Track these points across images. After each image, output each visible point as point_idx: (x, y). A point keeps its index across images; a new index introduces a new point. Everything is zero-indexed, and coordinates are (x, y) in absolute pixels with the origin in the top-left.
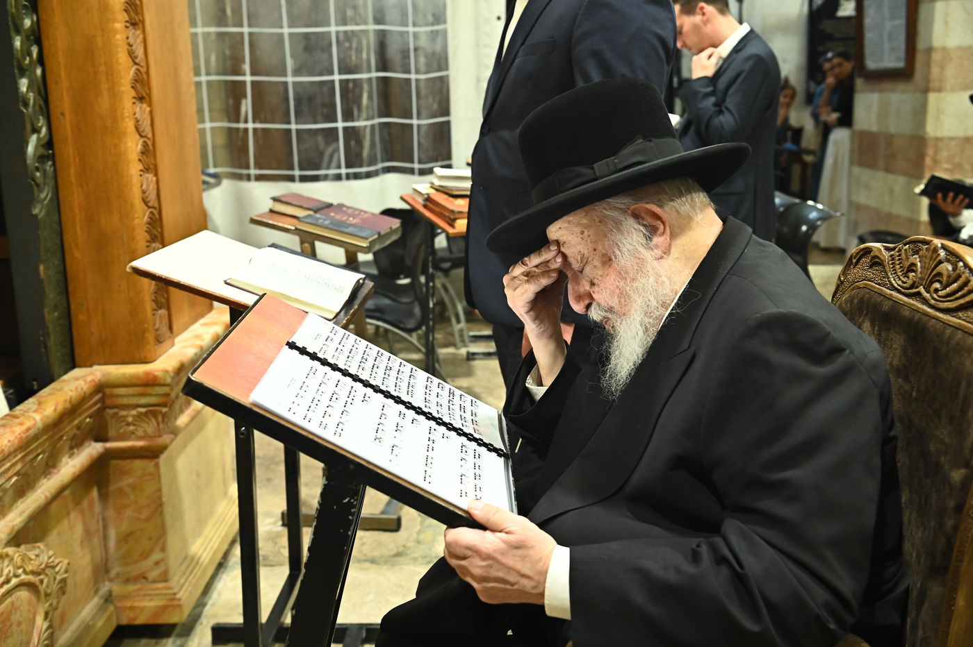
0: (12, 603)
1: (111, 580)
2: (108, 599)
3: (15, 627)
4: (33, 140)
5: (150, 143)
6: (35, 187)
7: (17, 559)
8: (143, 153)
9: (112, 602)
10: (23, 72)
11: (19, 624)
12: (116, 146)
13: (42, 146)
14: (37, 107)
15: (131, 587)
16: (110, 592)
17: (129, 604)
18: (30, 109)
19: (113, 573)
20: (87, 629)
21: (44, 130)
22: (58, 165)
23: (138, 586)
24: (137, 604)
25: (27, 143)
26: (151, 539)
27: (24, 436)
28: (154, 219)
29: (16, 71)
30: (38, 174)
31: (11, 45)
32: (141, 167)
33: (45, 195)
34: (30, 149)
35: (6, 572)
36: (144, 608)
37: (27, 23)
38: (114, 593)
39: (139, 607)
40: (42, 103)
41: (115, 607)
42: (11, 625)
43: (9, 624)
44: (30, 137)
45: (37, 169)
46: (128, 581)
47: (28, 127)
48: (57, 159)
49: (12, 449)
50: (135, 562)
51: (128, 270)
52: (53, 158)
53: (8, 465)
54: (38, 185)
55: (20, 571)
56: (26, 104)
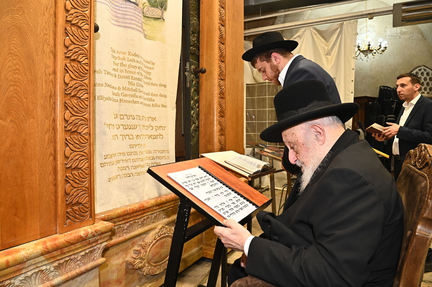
0: (165, 240)
1: (203, 244)
2: (201, 249)
3: (165, 247)
4: (193, 126)
5: (223, 128)
6: (192, 137)
7: (168, 229)
8: (220, 130)
9: (202, 250)
10: (193, 109)
11: (167, 246)
12: (213, 128)
13: (196, 127)
14: (196, 118)
15: (207, 247)
16: (202, 247)
17: (206, 252)
18: (193, 118)
19: (204, 242)
20: (192, 255)
21: (197, 123)
22: (199, 132)
23: (209, 247)
24: (208, 252)
25: (192, 126)
26: (213, 235)
27: (174, 198)
28: (222, 147)
29: (191, 109)
30: (193, 134)
31: (190, 103)
32: (219, 133)
33: (195, 140)
34: (192, 128)
35: (164, 231)
36: (209, 253)
37: (196, 98)
38: (203, 248)
39: (208, 253)
40: (197, 117)
41: (202, 251)
42: (164, 246)
43: (163, 245)
44: (192, 125)
45: (193, 133)
46: (207, 245)
47: (192, 122)
48: (200, 131)
49: (170, 200)
50: (209, 240)
51: (200, 156)
52: (199, 131)
53: (169, 204)
54: (193, 137)
55: (169, 232)
56: (192, 117)
